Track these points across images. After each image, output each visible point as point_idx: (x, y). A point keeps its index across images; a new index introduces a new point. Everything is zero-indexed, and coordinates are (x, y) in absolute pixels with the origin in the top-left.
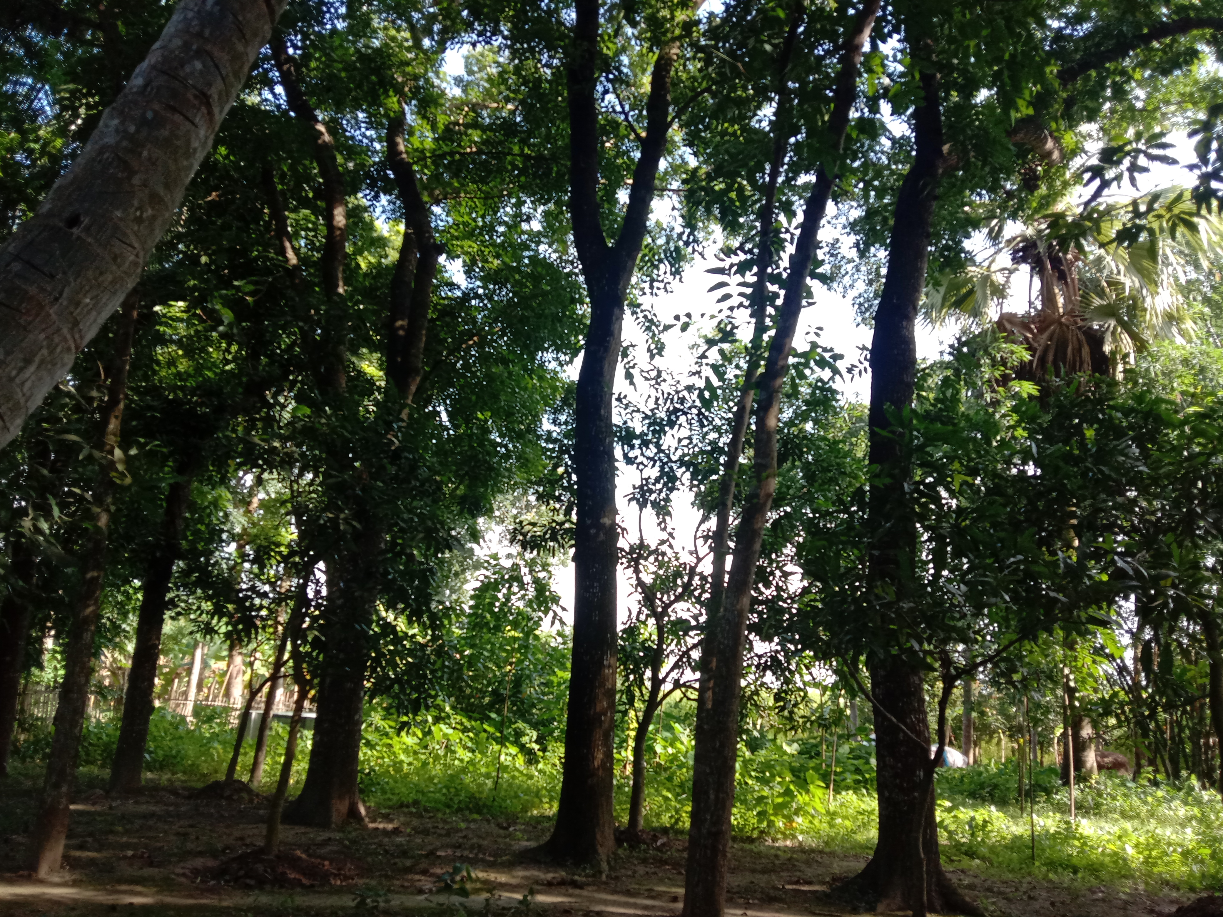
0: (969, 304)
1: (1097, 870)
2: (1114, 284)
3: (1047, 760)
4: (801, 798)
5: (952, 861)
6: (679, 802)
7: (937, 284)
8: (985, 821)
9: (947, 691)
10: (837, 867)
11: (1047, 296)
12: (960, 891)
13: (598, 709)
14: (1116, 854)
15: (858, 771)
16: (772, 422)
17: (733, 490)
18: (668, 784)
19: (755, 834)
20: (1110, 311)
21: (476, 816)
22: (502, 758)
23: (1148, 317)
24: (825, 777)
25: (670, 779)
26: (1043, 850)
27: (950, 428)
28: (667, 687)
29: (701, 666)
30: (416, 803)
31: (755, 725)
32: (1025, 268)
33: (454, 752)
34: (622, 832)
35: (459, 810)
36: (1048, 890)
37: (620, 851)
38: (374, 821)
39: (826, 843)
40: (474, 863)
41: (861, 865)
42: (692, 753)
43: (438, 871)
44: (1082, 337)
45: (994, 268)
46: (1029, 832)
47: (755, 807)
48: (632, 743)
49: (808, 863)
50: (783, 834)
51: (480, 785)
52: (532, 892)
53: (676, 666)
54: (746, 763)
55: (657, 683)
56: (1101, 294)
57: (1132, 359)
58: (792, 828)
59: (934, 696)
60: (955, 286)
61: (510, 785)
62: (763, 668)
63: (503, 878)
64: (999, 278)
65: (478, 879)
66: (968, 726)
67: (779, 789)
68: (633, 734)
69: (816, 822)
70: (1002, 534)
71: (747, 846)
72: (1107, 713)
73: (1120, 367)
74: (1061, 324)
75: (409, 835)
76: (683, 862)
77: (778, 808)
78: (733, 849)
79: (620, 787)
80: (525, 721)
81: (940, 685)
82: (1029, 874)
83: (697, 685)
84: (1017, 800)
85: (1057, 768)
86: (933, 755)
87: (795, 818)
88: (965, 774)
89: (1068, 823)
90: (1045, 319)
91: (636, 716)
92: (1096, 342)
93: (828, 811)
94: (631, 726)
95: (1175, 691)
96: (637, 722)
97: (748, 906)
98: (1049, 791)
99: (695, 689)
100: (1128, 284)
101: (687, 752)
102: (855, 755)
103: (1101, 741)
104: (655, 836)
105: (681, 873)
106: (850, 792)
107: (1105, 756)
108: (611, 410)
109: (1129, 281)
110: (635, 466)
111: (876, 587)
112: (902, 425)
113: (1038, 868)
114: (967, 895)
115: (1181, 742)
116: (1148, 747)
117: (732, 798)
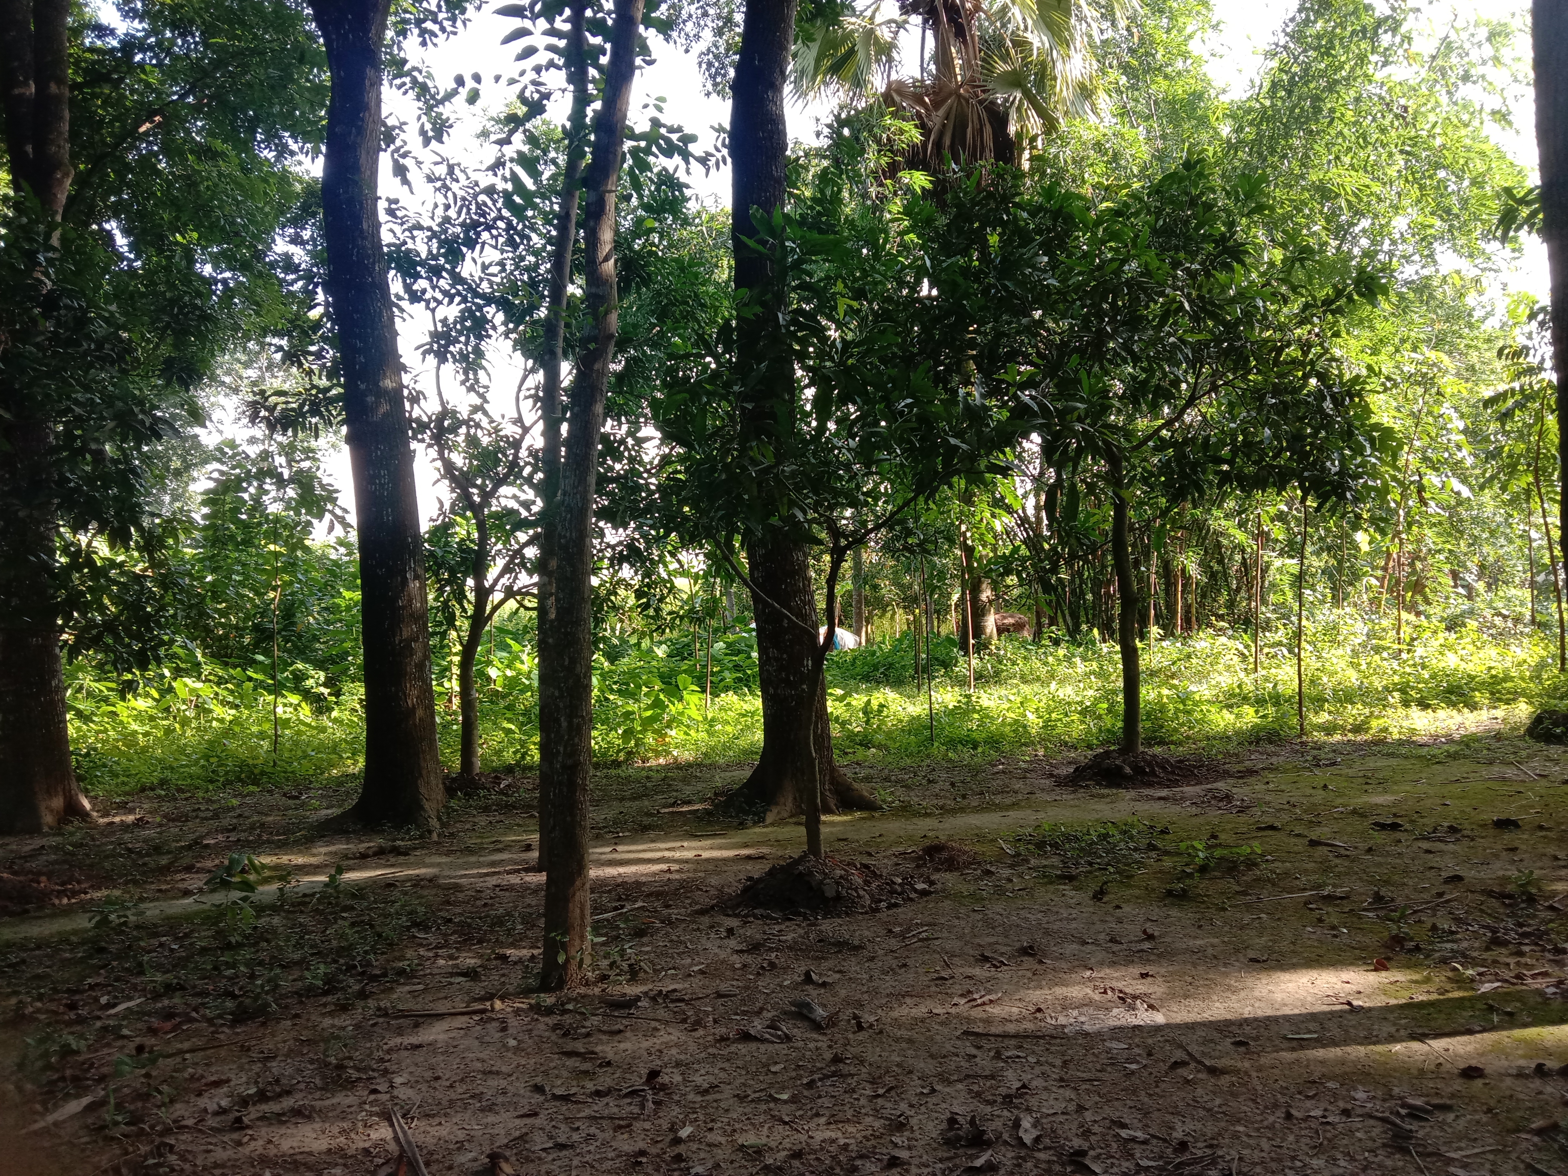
0: (849, 70)
1: (997, 742)
2: (1021, 44)
3: (944, 631)
4: (674, 708)
5: (846, 754)
6: (525, 733)
7: (807, 38)
8: (882, 706)
9: (836, 565)
10: (719, 780)
11: (942, 58)
12: (856, 785)
13: (405, 635)
14: (1016, 721)
15: (737, 667)
16: (606, 235)
17: (562, 331)
18: (509, 715)
19: (622, 756)
20: (1015, 80)
21: (252, 788)
22: (280, 710)
23: (1058, 89)
24: (700, 680)
25: (511, 707)
26: (943, 729)
27: (832, 237)
28: (497, 596)
29: (539, 566)
30: (163, 783)
31: (613, 630)
32: (916, 19)
33: (210, 711)
34: (454, 780)
35: (227, 783)
36: (948, 770)
37: (453, 803)
38: (106, 814)
39: (705, 754)
40: (257, 846)
41: (747, 773)
42: (536, 673)
43: (209, 864)
44: (984, 115)
45: (878, 19)
46: (927, 712)
47: (619, 725)
48: (456, 670)
49: (685, 780)
50: (655, 751)
51: (252, 749)
52: (340, 870)
53: (506, 570)
54: (605, 676)
55: (483, 593)
56: (1005, 57)
57: (1039, 143)
58: (665, 744)
59: (819, 572)
60: (831, 44)
61: (296, 743)
62: (618, 560)
63: (300, 860)
64: (885, 34)
65: (264, 866)
66: (859, 602)
67: (647, 701)
68: (456, 659)
69: (692, 733)
70: (894, 372)
71: (613, 772)
72: (1008, 572)
73: (1026, 155)
74: (959, 96)
75: (160, 825)
76: (535, 803)
77: (647, 723)
78: (593, 778)
79: (446, 726)
80: (306, 660)
81: (827, 558)
82: (928, 756)
83: (535, 591)
84: (914, 678)
85: (956, 637)
86: (822, 640)
87: (668, 731)
88: (857, 656)
89: (968, 697)
90: (941, 89)
91: (459, 636)
92: (999, 120)
93: (705, 718)
94: (454, 650)
95: (1078, 539)
96: (461, 644)
97: (618, 840)
98: (947, 664)
99: (533, 595)
100: (1036, 44)
101: (530, 672)
102: (732, 649)
103: (1001, 602)
104: (497, 777)
105: (532, 816)
106: (731, 693)
107: (1004, 618)
108: (379, 225)
109: (1037, 40)
110: (423, 304)
111: (751, 448)
112: (772, 232)
113: (937, 749)
114: (863, 789)
115: (1082, 594)
116: (1049, 603)
117: (591, 720)
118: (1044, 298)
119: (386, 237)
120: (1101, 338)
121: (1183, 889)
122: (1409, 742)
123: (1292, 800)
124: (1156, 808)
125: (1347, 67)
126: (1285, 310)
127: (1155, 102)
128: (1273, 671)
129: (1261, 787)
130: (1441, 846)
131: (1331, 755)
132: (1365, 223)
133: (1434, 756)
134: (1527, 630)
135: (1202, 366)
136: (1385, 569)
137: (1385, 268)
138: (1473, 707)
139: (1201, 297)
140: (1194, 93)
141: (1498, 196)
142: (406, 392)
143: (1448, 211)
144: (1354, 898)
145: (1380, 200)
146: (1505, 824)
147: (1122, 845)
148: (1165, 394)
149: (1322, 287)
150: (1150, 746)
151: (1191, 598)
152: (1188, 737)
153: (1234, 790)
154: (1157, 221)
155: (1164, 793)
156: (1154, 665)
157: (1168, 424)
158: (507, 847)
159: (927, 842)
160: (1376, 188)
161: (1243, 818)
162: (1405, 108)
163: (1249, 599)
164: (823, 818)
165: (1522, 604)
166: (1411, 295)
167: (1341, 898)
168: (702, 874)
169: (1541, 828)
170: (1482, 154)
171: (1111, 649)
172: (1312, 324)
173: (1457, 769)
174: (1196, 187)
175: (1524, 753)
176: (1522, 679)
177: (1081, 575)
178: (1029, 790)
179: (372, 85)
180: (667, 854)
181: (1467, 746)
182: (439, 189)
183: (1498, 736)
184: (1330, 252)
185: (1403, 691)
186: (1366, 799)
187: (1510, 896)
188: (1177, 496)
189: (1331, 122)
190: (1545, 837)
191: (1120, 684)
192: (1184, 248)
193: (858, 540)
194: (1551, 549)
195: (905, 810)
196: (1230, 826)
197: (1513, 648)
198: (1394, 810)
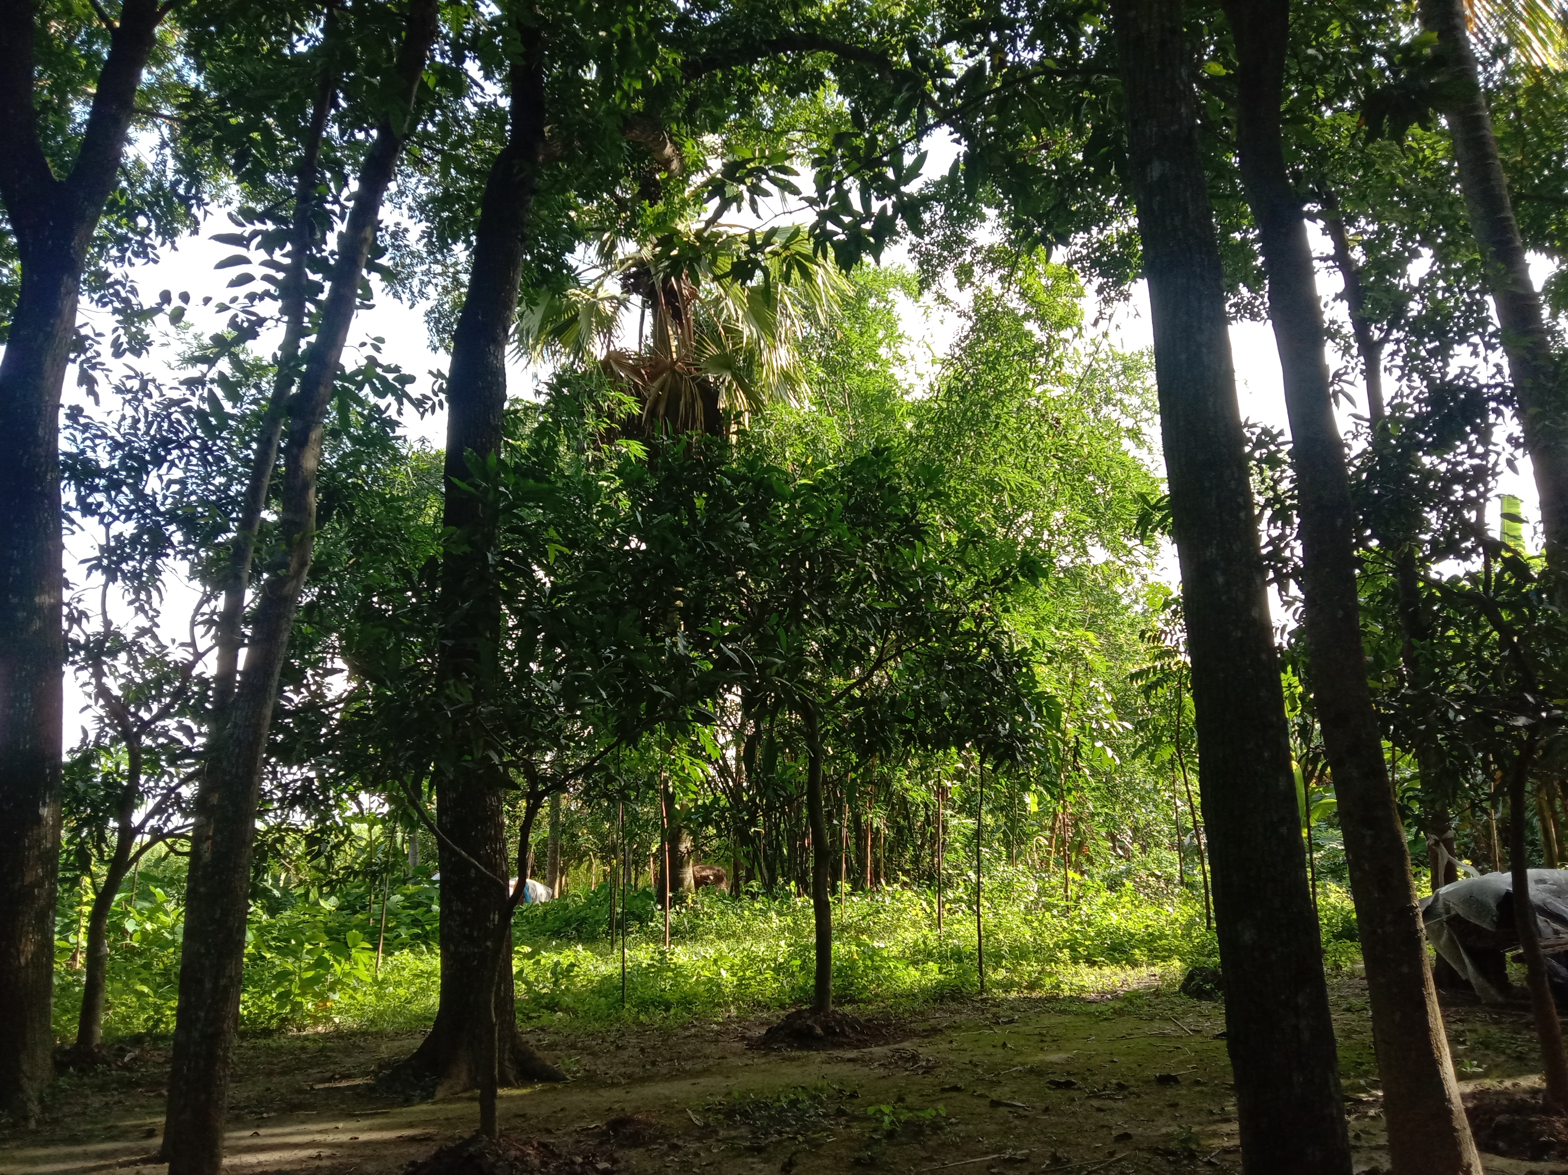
0: (571, 334)
1: (690, 1003)
2: (731, 331)
3: (641, 883)
4: (339, 968)
5: (531, 1018)
6: (161, 997)
7: (532, 303)
8: (570, 965)
9: (531, 811)
10: (385, 1050)
11: (660, 334)
12: (539, 1054)
13: (29, 879)
14: (710, 980)
15: (415, 922)
16: (310, 463)
17: (250, 554)
18: (145, 974)
19: (275, 1023)
20: (726, 363)
23: (764, 374)
24: (372, 936)
25: (147, 966)
26: (635, 989)
27: (546, 486)
28: (143, 839)
29: (196, 807)
31: (276, 879)
32: (636, 299)
34: (66, 1053)
36: (638, 1034)
37: (62, 1082)
39: (372, 1021)
41: (417, 1043)
42: (181, 926)
44: (696, 391)
45: (601, 294)
46: (619, 971)
47: (274, 987)
48: (85, 922)
49: (347, 1052)
50: (314, 1017)
53: (158, 810)
54: (262, 931)
55: (128, 833)
56: (717, 341)
57: (746, 420)
58: (326, 1009)
59: (515, 817)
60: (553, 312)
62: (289, 803)
64: (607, 308)
66: (555, 851)
67: (309, 959)
68: (87, 909)
69: (359, 996)
70: (601, 618)
71: (262, 1042)
72: (707, 822)
73: (734, 428)
74: (674, 372)
76: (165, 1079)
77: (307, 985)
78: (237, 1050)
79: (65, 988)
81: (523, 803)
82: (618, 1020)
83: (190, 834)
84: (607, 934)
85: (652, 890)
86: (511, 891)
87: (331, 994)
88: (549, 909)
89: (662, 953)
90: (657, 364)
91: (93, 884)
92: (710, 396)
93: (375, 979)
94: (85, 899)
95: (775, 791)
96: (96, 892)
97: (262, 1122)
98: (643, 918)
99: (187, 837)
100: (746, 332)
101: (174, 926)
102: (413, 902)
103: (699, 853)
104: (121, 1049)
105: (160, 1095)
106: (406, 951)
107: (703, 869)
108: (57, 431)
109: (747, 330)
110: (97, 518)
111: (448, 686)
112: (486, 478)
113: (628, 1011)
114: (547, 1058)
115: (779, 847)
116: (747, 856)
117: (240, 982)
118: (745, 559)
119: (64, 445)
120: (797, 602)
121: (871, 1158)
122: (1079, 999)
123: (975, 1059)
124: (844, 1070)
125: (1011, 381)
126: (960, 586)
127: (849, 396)
128: (956, 926)
129: (944, 1046)
130: (1109, 1103)
131: (1009, 1012)
132: (1028, 516)
133: (1101, 1013)
134: (1177, 890)
135: (888, 633)
136: (1052, 829)
137: (1045, 555)
138: (1135, 964)
139: (888, 569)
140: (883, 391)
141: (1136, 502)
142: (65, 610)
143: (1096, 510)
144: (1033, 1160)
145: (1039, 496)
146: (1166, 1080)
147: (812, 1112)
148: (856, 655)
149: (992, 567)
150: (841, 1004)
151: (880, 853)
152: (877, 995)
153: (920, 1050)
154: (850, 498)
155: (853, 1054)
156: (845, 920)
157: (860, 683)
158: (123, 1134)
159: (613, 1116)
160: (1037, 486)
161: (930, 1079)
162: (1058, 421)
163: (932, 855)
164: (500, 1092)
165: (1172, 864)
166: (1067, 581)
167: (1021, 1161)
168: (358, 1161)
169: (1198, 1083)
170: (1122, 464)
171: (804, 902)
172: (983, 599)
173: (1123, 1026)
174: (884, 470)
175: (1179, 1009)
176: (1175, 937)
177: (777, 826)
178: (720, 1054)
179: (69, 293)
180: (318, 1137)
181: (1131, 1002)
182: (129, 401)
183: (1157, 993)
184: (999, 537)
185: (1073, 949)
186: (1041, 1057)
187: (1173, 1153)
188: (865, 753)
189: (996, 427)
190: (1201, 1092)
191: (813, 940)
192: (873, 524)
193: (557, 786)
194: (1193, 814)
195: (591, 1081)
196: (915, 1088)
197: (1166, 907)
198: (1068, 1068)
